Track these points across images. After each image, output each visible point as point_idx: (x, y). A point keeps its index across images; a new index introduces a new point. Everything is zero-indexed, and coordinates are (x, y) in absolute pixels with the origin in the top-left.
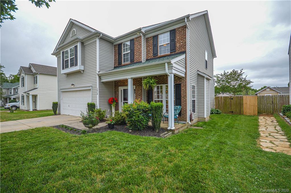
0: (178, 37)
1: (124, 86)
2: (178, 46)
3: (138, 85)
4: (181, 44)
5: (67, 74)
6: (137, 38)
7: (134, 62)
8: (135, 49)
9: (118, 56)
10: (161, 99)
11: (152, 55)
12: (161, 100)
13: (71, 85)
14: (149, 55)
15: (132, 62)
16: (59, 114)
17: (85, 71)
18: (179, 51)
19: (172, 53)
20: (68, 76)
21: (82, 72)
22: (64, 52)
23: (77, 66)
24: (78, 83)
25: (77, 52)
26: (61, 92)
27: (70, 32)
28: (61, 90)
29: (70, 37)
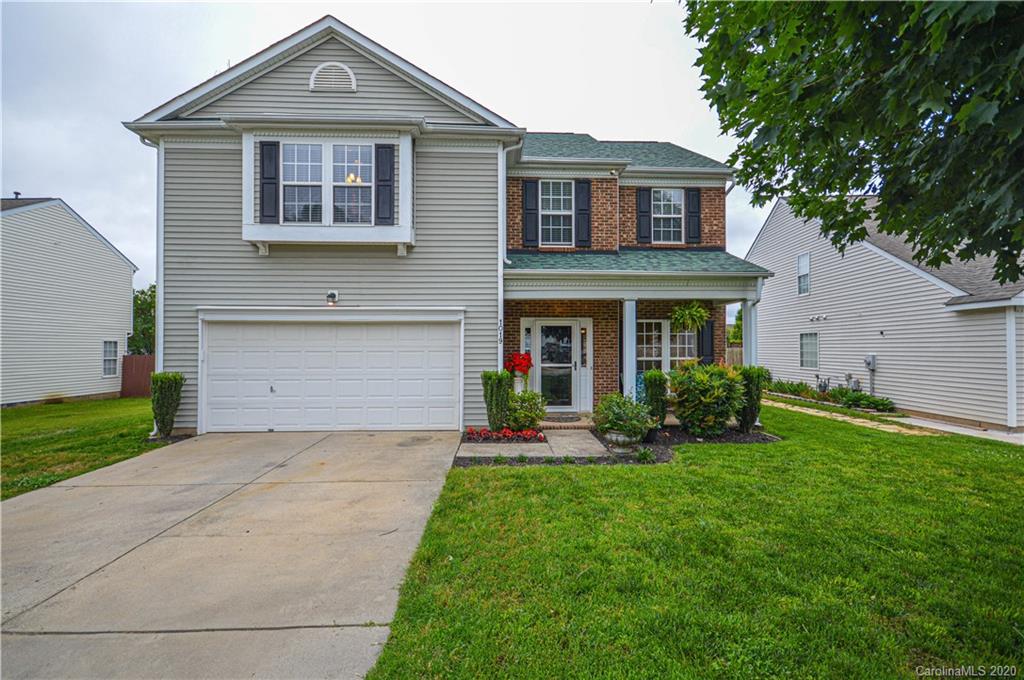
0: (707, 210)
1: (548, 316)
2: (706, 231)
3: (606, 316)
4: (715, 228)
5: (270, 245)
6: (602, 180)
7: (589, 247)
8: (594, 209)
9: (520, 217)
10: (658, 359)
11: (634, 236)
12: (656, 361)
13: (325, 297)
14: (625, 236)
15: (584, 247)
16: (189, 435)
17: (416, 250)
18: (709, 244)
19: (691, 245)
20: (273, 254)
21: (402, 251)
22: (276, 145)
23: (393, 224)
24: (364, 291)
25: (392, 169)
26: (200, 321)
27: (302, 64)
28: (201, 316)
29: (305, 88)
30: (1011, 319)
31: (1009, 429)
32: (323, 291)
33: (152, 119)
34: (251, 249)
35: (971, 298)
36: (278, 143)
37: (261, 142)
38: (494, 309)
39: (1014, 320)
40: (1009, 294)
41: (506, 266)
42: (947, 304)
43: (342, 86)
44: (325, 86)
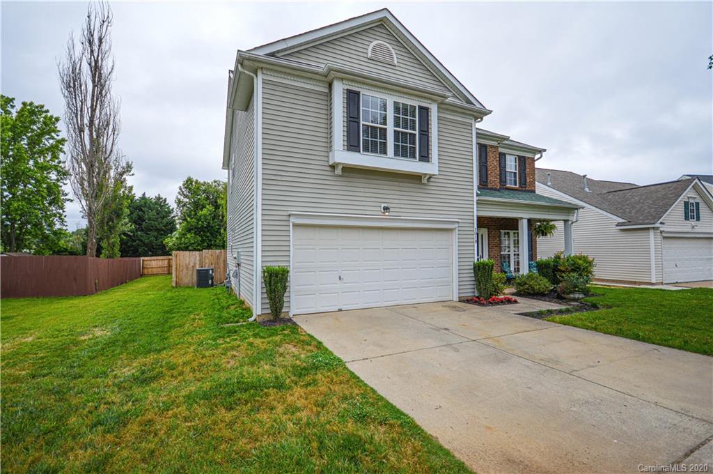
0: (528, 170)
2: (528, 181)
3: (495, 227)
4: (531, 180)
6: (491, 146)
7: (487, 186)
8: (488, 163)
13: (382, 209)
15: (484, 186)
17: (433, 180)
18: (529, 189)
19: (521, 189)
20: (346, 174)
21: (425, 181)
22: (358, 94)
23: (428, 161)
24: (402, 206)
25: (428, 124)
26: (291, 224)
27: (362, 37)
28: (293, 220)
29: (365, 55)
30: (652, 233)
31: (652, 284)
32: (378, 204)
33: (261, 53)
34: (328, 169)
35: (630, 223)
36: (359, 92)
37: (347, 90)
38: (471, 221)
39: (653, 234)
40: (652, 222)
41: (478, 195)
42: (617, 225)
43: (388, 60)
44: (377, 57)
